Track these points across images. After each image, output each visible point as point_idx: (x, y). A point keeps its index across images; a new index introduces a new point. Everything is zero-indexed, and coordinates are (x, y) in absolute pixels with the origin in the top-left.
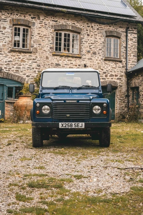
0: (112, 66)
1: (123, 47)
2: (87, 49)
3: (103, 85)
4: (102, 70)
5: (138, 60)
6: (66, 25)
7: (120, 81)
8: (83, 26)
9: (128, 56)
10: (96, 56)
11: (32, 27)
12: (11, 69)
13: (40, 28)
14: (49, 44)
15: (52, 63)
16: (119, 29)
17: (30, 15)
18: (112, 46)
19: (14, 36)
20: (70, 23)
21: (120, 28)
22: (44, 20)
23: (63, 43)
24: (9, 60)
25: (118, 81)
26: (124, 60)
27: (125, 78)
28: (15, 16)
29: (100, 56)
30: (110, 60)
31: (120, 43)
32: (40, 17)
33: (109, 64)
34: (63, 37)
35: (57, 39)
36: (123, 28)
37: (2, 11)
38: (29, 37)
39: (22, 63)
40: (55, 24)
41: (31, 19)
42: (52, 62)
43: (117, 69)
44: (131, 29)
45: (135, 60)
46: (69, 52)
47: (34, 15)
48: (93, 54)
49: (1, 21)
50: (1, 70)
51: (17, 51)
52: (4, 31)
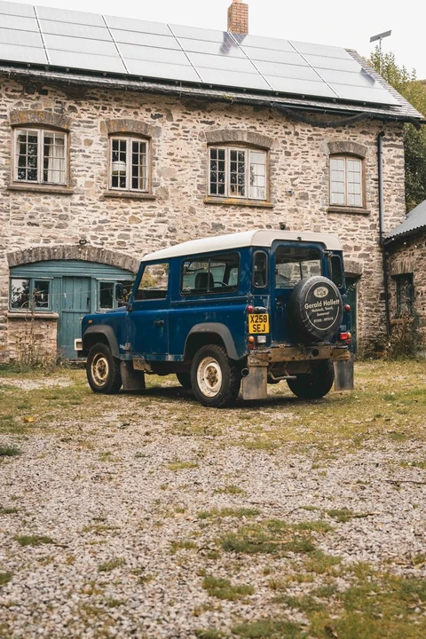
0: (346, 225)
1: (370, 180)
2: (286, 186)
5: (407, 210)
6: (234, 132)
7: (367, 262)
8: (274, 132)
9: (384, 200)
10: (307, 204)
11: (153, 138)
12: (107, 239)
13: (173, 140)
14: (195, 178)
15: (203, 223)
16: (360, 137)
17: (148, 110)
18: (346, 179)
19: (111, 162)
20: (244, 125)
21: (363, 136)
22: (181, 120)
23: (229, 175)
24: (101, 219)
25: (362, 261)
26: (373, 211)
27: (379, 253)
28: (114, 113)
29: (318, 202)
30: (341, 212)
31: (364, 171)
32: (172, 113)
33: (338, 222)
34: (228, 161)
35: (213, 164)
36: (371, 135)
37: (82, 102)
38: (147, 163)
39: (132, 226)
40: (209, 131)
41: (151, 120)
42: (205, 220)
43: (358, 232)
44: (389, 137)
45: (400, 210)
46: (242, 194)
47: (158, 110)
48: (302, 197)
49: (79, 126)
50: (82, 243)
51: (121, 198)
52: (88, 150)
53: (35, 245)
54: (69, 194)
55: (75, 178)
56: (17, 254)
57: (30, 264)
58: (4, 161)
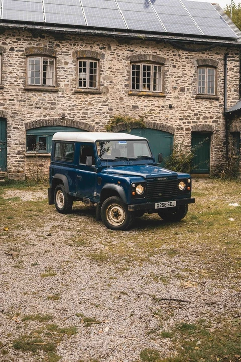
0: (205, 105)
1: (220, 80)
2: (173, 84)
3: (194, 130)
4: (193, 111)
6: (145, 55)
7: (217, 125)
8: (167, 55)
9: (228, 91)
10: (184, 94)
11: (101, 60)
12: (76, 115)
13: (111, 61)
14: (123, 81)
15: (127, 105)
16: (215, 56)
17: (98, 45)
18: (206, 80)
19: (78, 73)
20: (150, 52)
21: (217, 55)
22: (116, 50)
23: (142, 79)
24: (73, 104)
26: (221, 97)
27: (223, 120)
28: (80, 47)
29: (190, 92)
30: (203, 98)
31: (217, 75)
32: (111, 46)
33: (201, 103)
34: (141, 71)
35: (133, 74)
36: (221, 55)
37: (63, 41)
38: (98, 73)
39: (89, 107)
40: (131, 55)
41: (100, 50)
42: (128, 103)
43: (212, 109)
44: (231, 56)
45: (237, 96)
46: (149, 89)
47: (104, 45)
48: (181, 90)
49: (61, 54)
50: (63, 117)
51: (83, 92)
52: (66, 67)
53: (39, 118)
54: (56, 91)
55: (59, 83)
56: (30, 123)
57: (36, 128)
58: (22, 74)
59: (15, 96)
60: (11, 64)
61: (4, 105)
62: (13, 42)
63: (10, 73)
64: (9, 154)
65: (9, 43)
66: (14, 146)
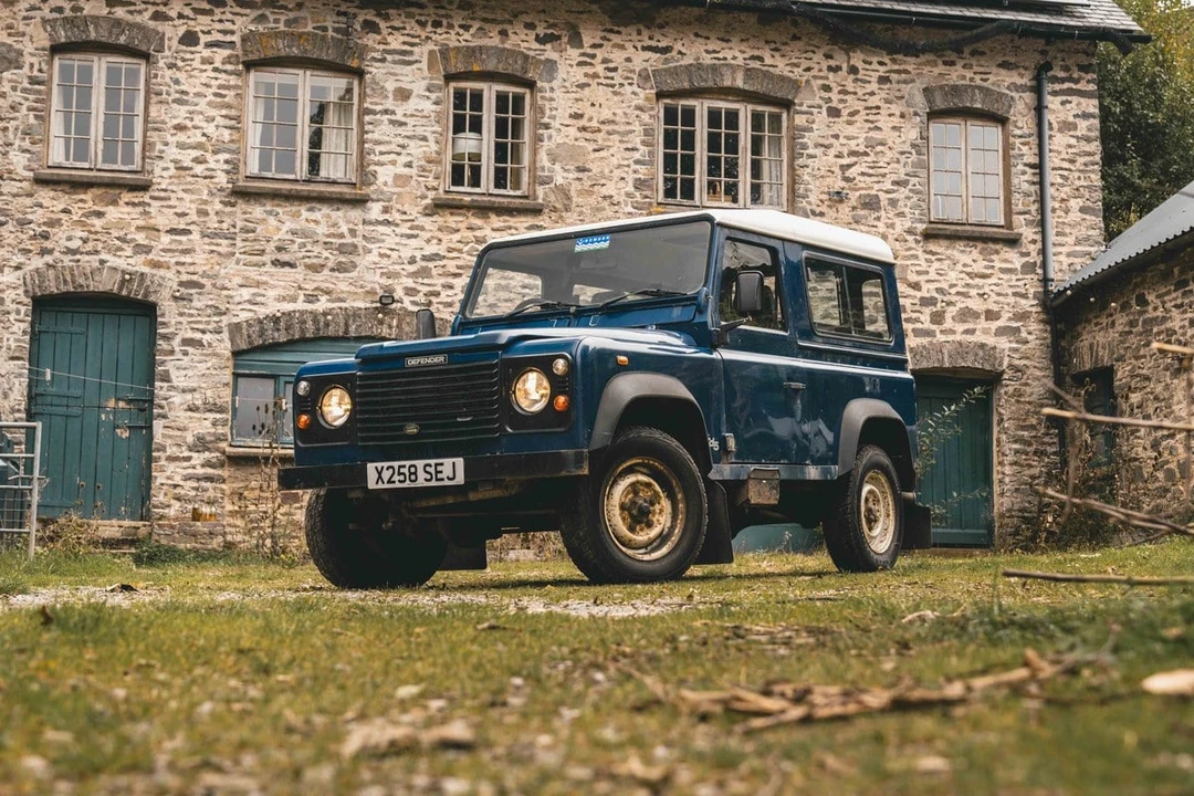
0: (965, 265)
1: (1020, 167)
2: (829, 181)
3: (924, 365)
4: (916, 286)
5: (1110, 236)
6: (714, 68)
7: (1014, 345)
8: (803, 66)
9: (1054, 210)
10: (878, 219)
11: (539, 84)
12: (437, 294)
13: (582, 86)
14: (628, 166)
16: (997, 74)
17: (530, 26)
18: (965, 166)
19: (451, 134)
20: (738, 54)
21: (1003, 71)
22: (601, 46)
23: (705, 160)
24: (425, 253)
25: (1004, 344)
26: (1028, 233)
27: (1041, 327)
28: (458, 34)
29: (901, 215)
30: (953, 237)
31: (1007, 147)
32: (582, 31)
33: (949, 258)
34: (701, 130)
35: (670, 140)
36: (1023, 71)
37: (391, 11)
38: (527, 134)
40: (661, 67)
41: (536, 46)
43: (993, 280)
44: (1062, 74)
45: (1091, 232)
46: (735, 200)
47: (549, 27)
48: (866, 205)
49: (383, 60)
50: (385, 302)
51: (468, 207)
52: (400, 112)
53: (288, 307)
54: (360, 202)
55: (372, 168)
56: (250, 325)
57: (275, 347)
58: (226, 135)
59: (194, 217)
60: (183, 92)
61: (148, 253)
62: (194, 9)
63: (180, 128)
64: (163, 448)
65: (181, 16)
66: (181, 416)
